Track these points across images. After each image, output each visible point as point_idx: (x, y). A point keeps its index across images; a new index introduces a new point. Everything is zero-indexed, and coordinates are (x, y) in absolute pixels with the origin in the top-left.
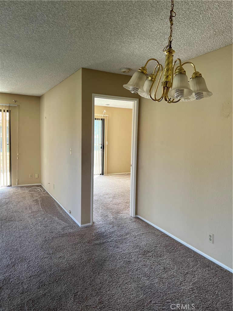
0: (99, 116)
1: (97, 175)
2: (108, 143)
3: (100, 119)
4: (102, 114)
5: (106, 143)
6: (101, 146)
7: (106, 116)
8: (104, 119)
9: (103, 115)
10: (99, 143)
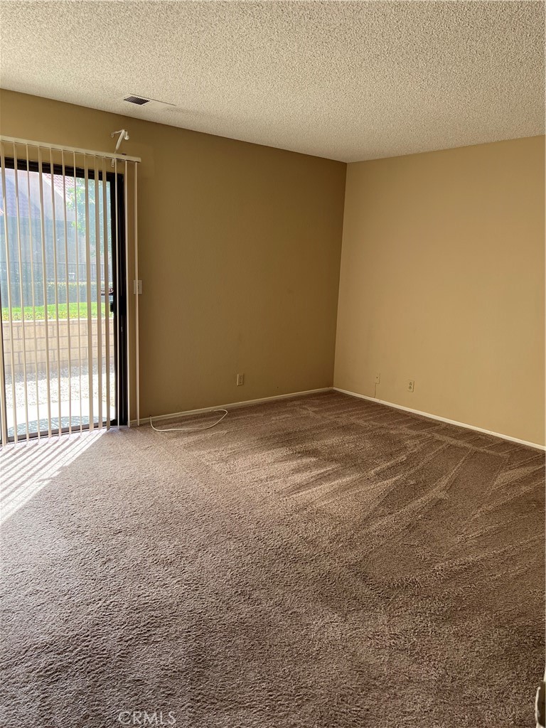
0: (97, 157)
1: (96, 426)
2: (144, 287)
3: (100, 173)
4: (112, 151)
5: (134, 287)
6: (111, 299)
7: (131, 164)
8: (121, 177)
9: (114, 156)
10: (103, 288)
